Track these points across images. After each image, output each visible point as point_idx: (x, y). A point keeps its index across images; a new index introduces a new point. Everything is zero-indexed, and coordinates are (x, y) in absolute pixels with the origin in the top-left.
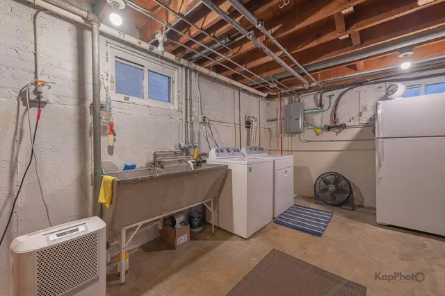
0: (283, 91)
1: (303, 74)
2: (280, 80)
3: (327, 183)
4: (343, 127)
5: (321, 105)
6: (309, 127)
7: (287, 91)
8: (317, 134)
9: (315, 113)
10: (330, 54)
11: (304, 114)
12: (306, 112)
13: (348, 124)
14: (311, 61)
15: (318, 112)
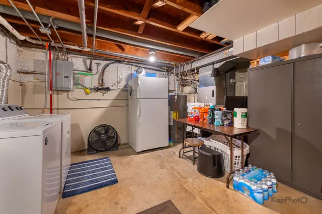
0: (53, 44)
1: (90, 35)
2: (59, 28)
3: (99, 134)
4: (108, 89)
5: (90, 69)
6: (79, 87)
7: (57, 45)
8: (87, 94)
9: (85, 74)
10: (122, 30)
11: (74, 74)
12: (75, 72)
13: (111, 88)
14: (106, 27)
15: (87, 75)
